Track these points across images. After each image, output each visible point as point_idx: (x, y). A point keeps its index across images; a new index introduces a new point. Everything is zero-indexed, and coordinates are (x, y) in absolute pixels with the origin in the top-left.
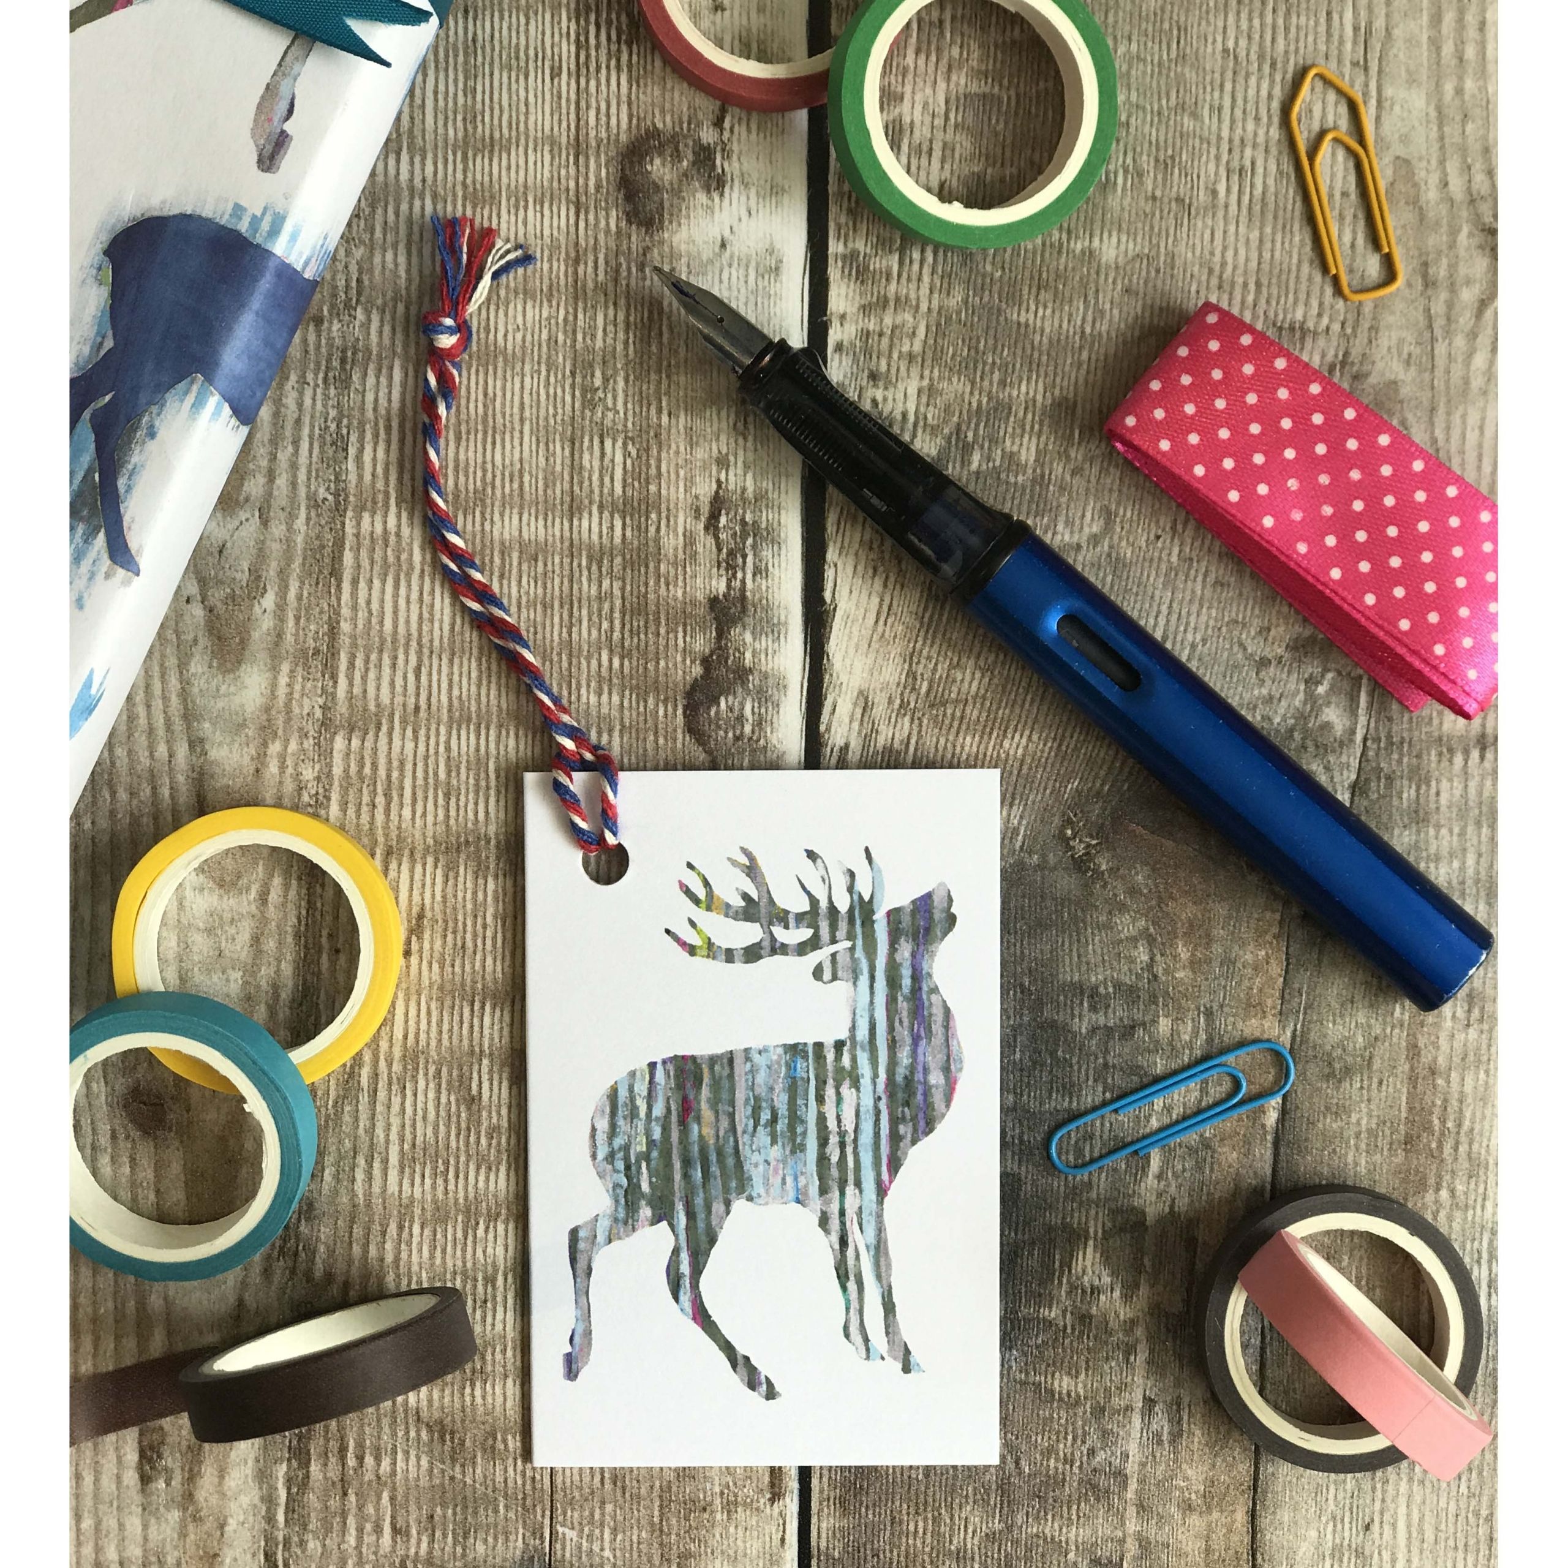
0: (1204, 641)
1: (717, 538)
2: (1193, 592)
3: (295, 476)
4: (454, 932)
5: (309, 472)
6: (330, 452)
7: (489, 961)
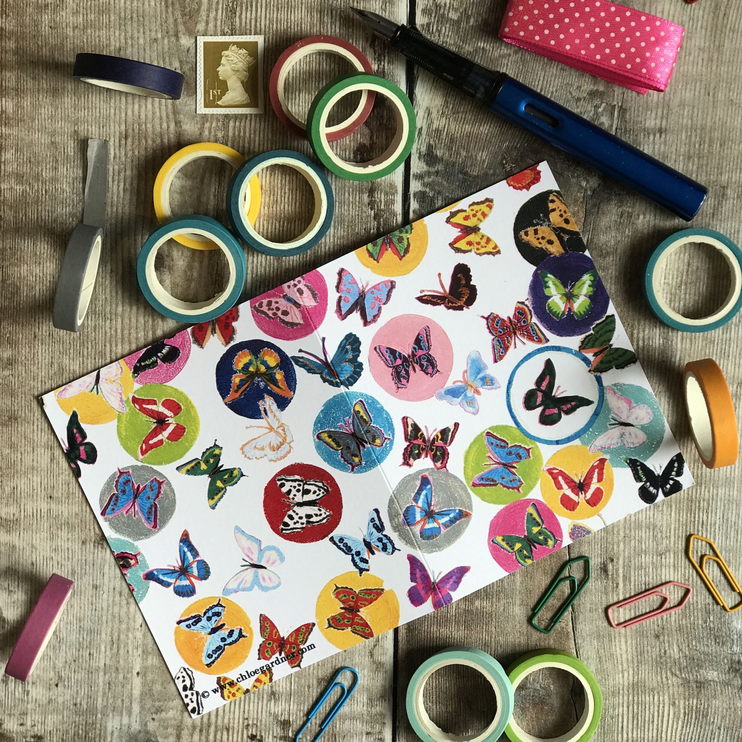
0: (556, 91)
1: (374, 49)
2: (553, 72)
3: (216, 23)
4: (274, 195)
5: (221, 22)
6: (230, 14)
7: (286, 206)
